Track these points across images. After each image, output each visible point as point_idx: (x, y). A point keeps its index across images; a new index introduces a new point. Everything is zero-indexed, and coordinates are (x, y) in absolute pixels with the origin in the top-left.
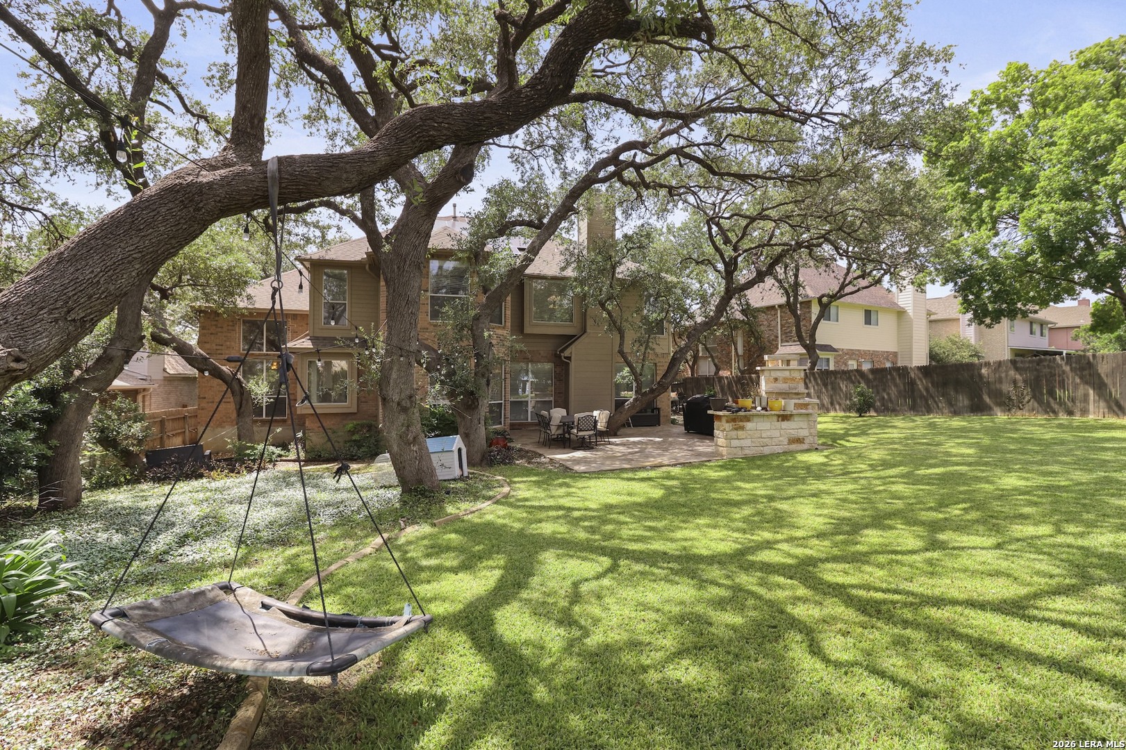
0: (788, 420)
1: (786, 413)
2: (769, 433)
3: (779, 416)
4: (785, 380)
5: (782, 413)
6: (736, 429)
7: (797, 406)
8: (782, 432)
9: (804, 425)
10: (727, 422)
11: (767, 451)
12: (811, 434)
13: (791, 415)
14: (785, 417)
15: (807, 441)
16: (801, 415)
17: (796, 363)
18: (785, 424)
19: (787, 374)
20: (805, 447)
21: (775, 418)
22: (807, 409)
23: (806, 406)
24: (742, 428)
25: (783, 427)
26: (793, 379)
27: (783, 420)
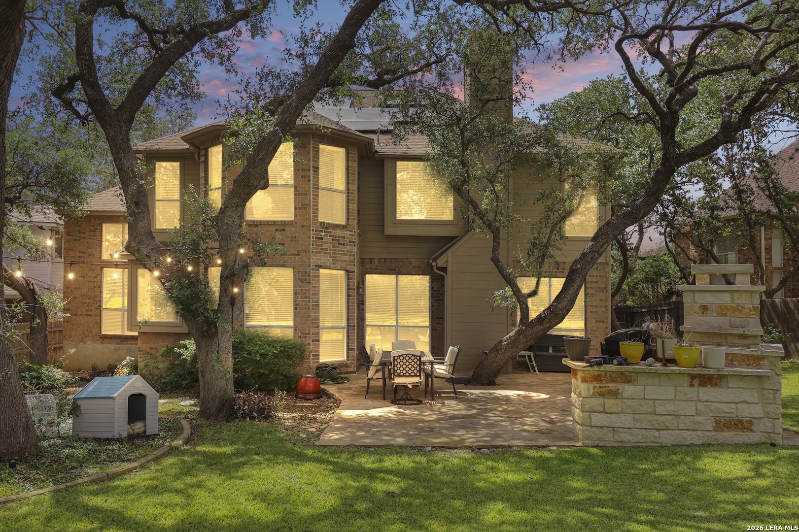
0: (714, 385)
1: (706, 372)
2: (671, 407)
3: (693, 377)
4: (723, 310)
5: (697, 371)
6: (602, 395)
7: (731, 360)
8: (701, 406)
9: (752, 396)
10: (584, 380)
11: (667, 438)
12: (767, 415)
13: (721, 377)
14: (706, 380)
15: (758, 426)
16: (743, 377)
17: (747, 278)
18: (707, 393)
19: (726, 299)
20: (754, 438)
21: (686, 380)
22: (759, 366)
23: (757, 360)
24: (615, 394)
25: (702, 397)
26: (738, 309)
27: (703, 384)
